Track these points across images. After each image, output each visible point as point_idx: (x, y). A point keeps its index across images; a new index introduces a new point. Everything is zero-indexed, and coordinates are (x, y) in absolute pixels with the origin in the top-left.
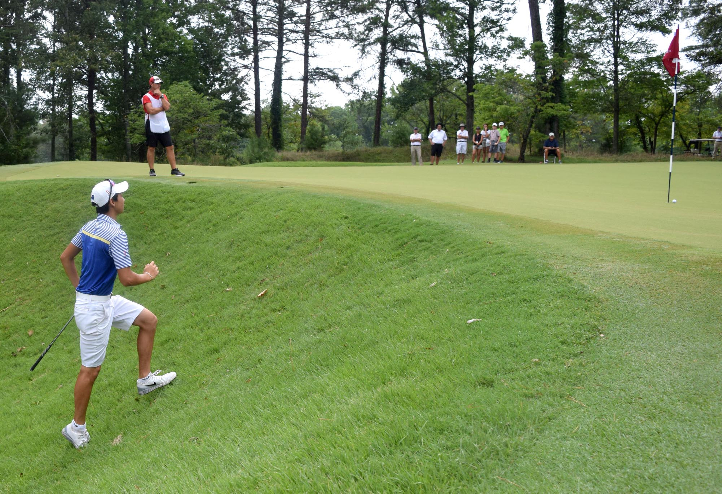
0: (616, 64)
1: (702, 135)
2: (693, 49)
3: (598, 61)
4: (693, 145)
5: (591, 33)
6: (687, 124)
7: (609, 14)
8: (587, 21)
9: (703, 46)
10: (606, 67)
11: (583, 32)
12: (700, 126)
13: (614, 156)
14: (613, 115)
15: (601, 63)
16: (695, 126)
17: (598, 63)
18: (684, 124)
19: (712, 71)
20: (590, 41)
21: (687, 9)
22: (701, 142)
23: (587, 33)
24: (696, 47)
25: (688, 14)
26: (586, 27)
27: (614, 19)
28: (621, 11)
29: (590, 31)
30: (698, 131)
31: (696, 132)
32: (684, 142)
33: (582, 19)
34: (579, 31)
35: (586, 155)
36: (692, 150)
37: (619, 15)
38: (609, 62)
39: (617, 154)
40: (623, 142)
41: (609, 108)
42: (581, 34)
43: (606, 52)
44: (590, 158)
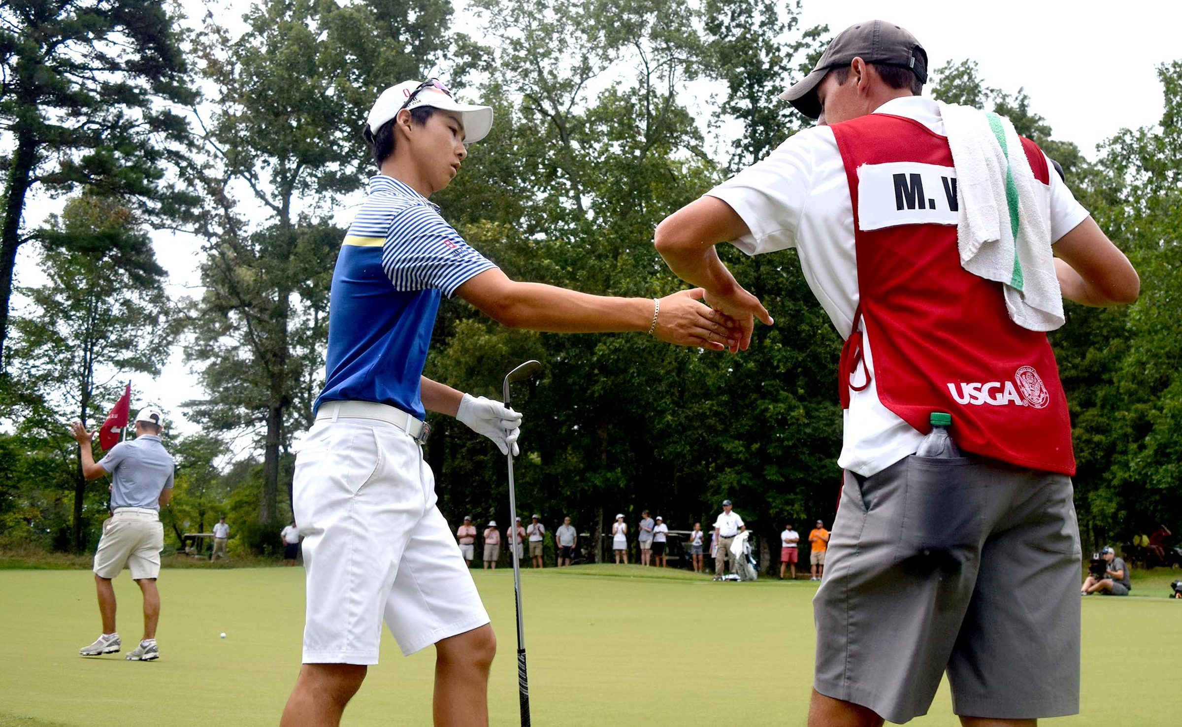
0: (83, 417)
1: (204, 527)
2: (197, 405)
3: (56, 409)
4: (189, 542)
5: (49, 367)
6: (185, 511)
7: (78, 342)
8: (45, 347)
9: (210, 402)
10: (68, 420)
11: (37, 363)
12: (202, 514)
13: (71, 556)
14: (74, 493)
15: (62, 413)
16: (195, 514)
17: (56, 413)
18: (180, 511)
19: (219, 438)
20: (46, 378)
21: (191, 348)
22: (202, 539)
23: (44, 366)
24: (201, 403)
25: (192, 354)
26: (44, 355)
27: (85, 350)
28: (97, 340)
29: (48, 363)
30: (198, 520)
31: (197, 523)
32: (179, 535)
33: (39, 344)
34: (31, 362)
35: (26, 555)
36: (187, 549)
37: (93, 345)
38: (73, 413)
39: (75, 554)
40: (87, 535)
41: (67, 483)
42: (34, 367)
43: (69, 396)
44: (32, 561)
